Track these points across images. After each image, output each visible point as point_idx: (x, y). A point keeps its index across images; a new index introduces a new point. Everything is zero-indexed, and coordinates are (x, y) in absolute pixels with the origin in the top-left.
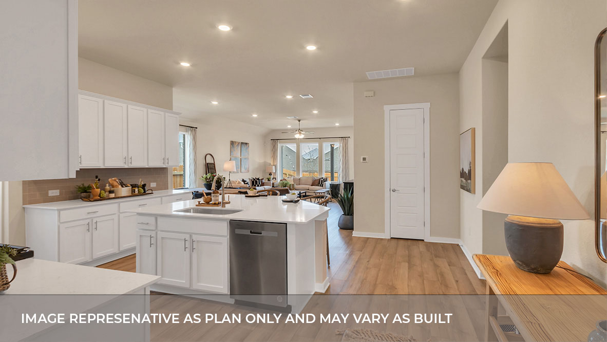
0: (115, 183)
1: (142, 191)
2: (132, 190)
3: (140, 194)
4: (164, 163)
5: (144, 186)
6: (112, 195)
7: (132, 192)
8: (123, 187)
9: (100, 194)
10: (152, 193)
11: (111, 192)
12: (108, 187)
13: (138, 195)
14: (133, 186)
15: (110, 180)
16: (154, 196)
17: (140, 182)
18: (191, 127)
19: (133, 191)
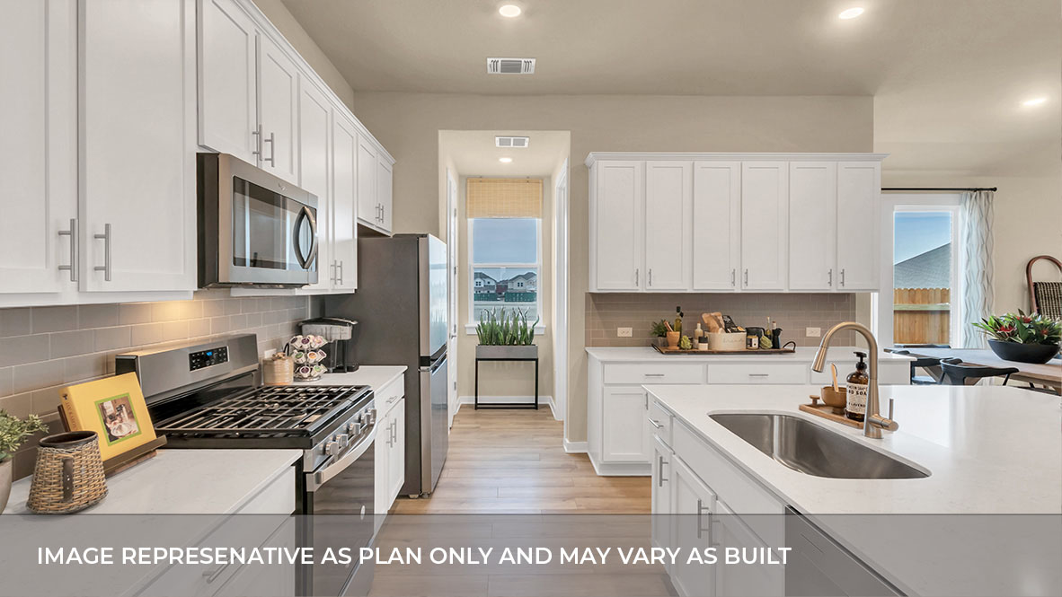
0: (713, 324)
1: (768, 343)
2: (747, 339)
3: (761, 351)
4: (830, 283)
5: (776, 332)
6: (704, 347)
7: (747, 344)
8: (727, 332)
9: (680, 341)
10: (793, 352)
11: (702, 340)
12: (699, 330)
13: (756, 353)
14: (749, 332)
15: (705, 316)
16: (796, 359)
17: (769, 324)
18: (975, 190)
19: (749, 343)
